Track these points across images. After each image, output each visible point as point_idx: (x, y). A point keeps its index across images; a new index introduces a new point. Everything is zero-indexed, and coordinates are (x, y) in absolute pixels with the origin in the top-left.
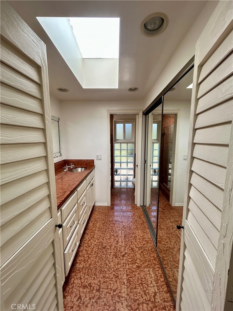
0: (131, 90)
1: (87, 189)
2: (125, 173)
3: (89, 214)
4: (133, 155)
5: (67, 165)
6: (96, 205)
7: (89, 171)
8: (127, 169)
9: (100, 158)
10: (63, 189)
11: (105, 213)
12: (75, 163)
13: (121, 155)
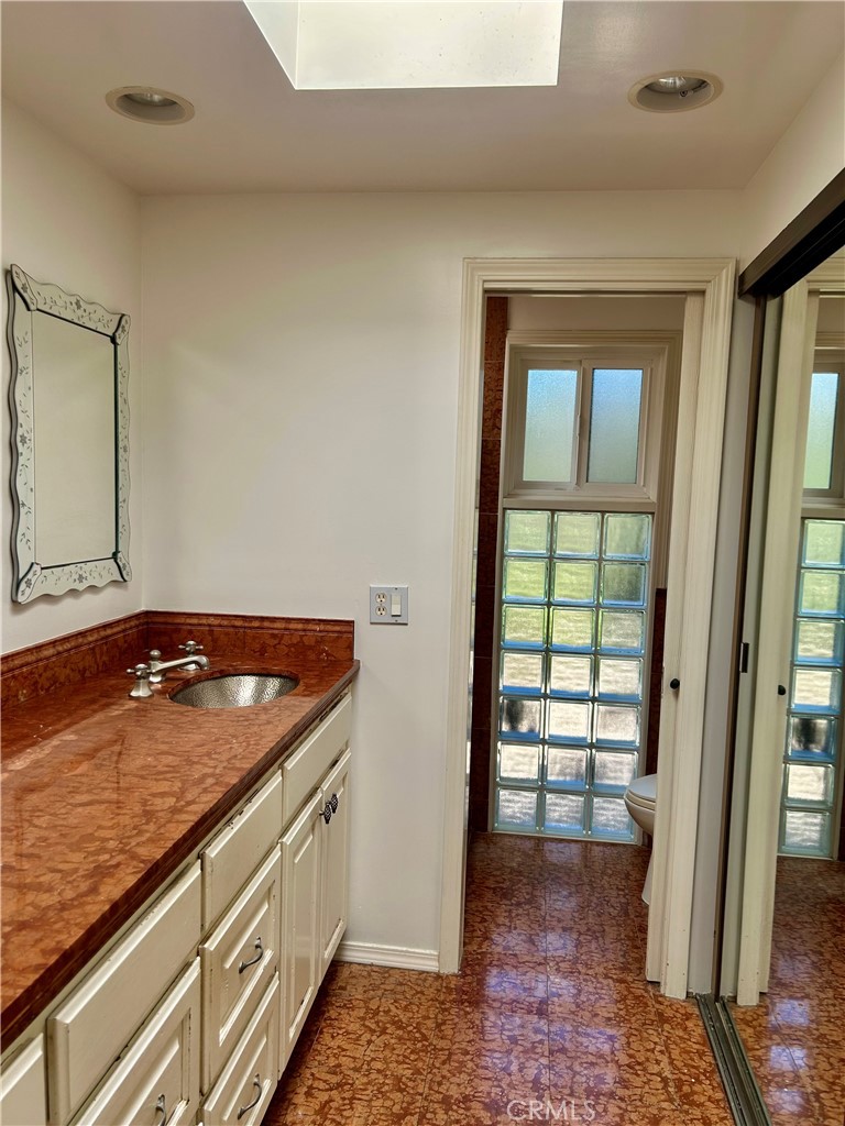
0: (653, 94)
1: (288, 839)
2: (580, 731)
3: (293, 1033)
4: (646, 600)
5: (155, 653)
6: (351, 956)
7: (308, 705)
8: (594, 700)
9: (396, 610)
10: (92, 847)
11: (418, 1028)
12: (215, 641)
13: (549, 592)
